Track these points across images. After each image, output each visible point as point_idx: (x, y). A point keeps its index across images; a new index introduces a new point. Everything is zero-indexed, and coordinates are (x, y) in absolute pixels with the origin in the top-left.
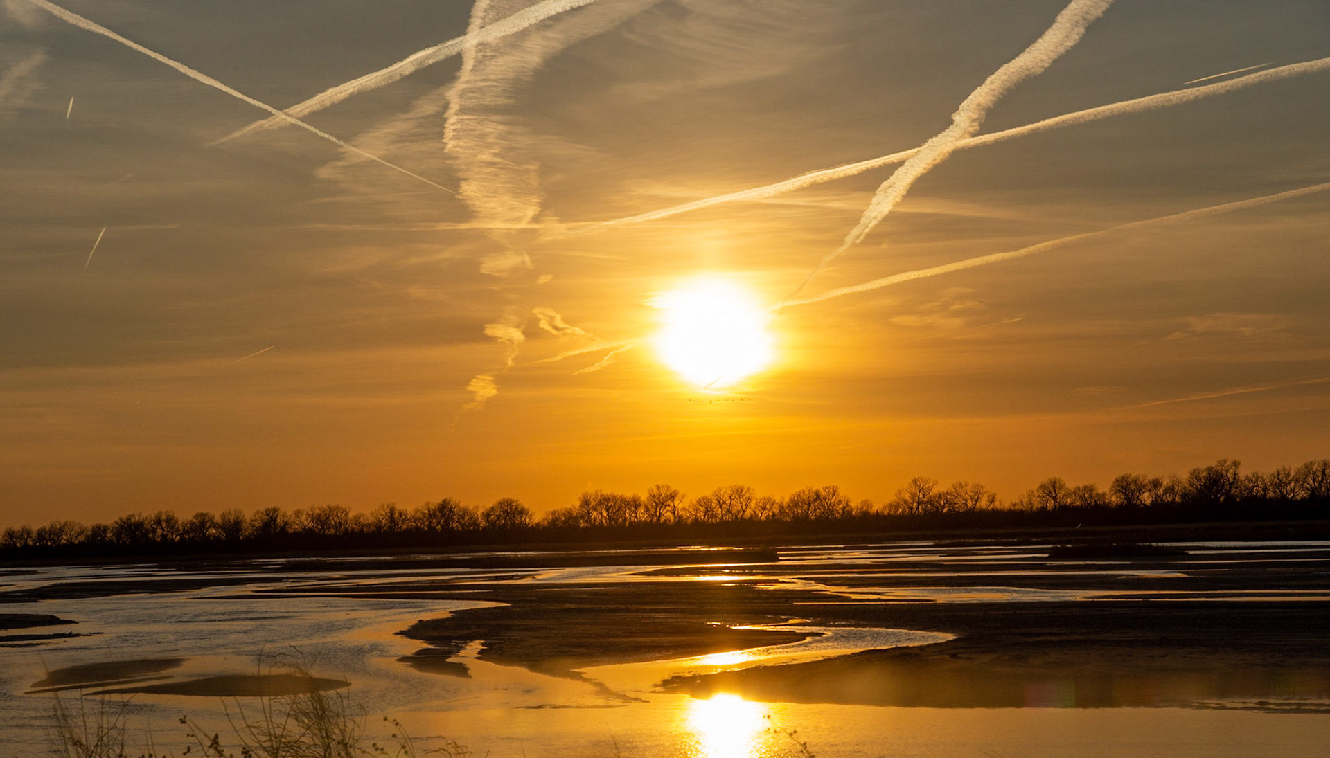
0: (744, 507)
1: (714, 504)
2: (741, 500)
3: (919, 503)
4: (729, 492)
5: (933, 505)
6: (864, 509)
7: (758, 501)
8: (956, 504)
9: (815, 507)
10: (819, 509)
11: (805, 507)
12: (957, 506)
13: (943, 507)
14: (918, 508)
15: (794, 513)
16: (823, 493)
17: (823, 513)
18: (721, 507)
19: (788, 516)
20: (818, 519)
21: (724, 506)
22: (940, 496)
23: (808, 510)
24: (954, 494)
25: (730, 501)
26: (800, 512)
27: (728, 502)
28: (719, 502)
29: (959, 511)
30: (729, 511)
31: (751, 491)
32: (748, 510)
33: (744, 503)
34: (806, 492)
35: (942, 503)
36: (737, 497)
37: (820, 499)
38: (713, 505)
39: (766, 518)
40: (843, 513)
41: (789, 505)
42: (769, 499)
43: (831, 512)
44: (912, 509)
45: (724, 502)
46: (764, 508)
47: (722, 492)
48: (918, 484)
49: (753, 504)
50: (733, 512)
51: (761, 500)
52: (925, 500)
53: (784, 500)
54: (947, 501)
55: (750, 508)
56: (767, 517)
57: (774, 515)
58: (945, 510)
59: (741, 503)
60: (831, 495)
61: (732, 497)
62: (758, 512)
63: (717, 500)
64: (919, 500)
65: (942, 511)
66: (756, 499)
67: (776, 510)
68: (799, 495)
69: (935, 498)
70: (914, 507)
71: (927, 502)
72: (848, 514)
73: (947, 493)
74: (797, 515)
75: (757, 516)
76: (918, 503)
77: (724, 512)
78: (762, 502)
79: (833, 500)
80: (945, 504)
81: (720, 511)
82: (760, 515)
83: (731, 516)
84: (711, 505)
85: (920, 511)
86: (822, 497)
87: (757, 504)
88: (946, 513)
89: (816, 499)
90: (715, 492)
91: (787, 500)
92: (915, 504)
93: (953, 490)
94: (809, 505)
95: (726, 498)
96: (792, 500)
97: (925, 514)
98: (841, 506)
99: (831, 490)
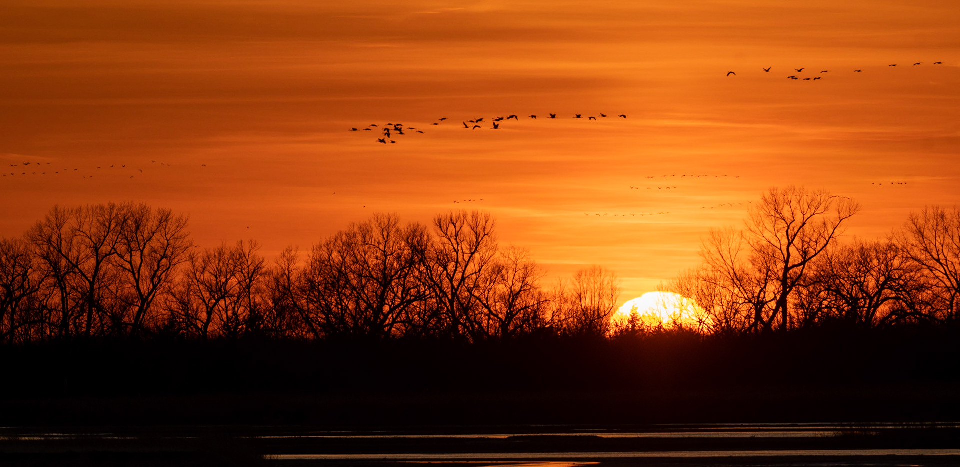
0: (145, 287)
1: (36, 272)
2: (137, 260)
3: (787, 284)
4: (92, 227)
5: (838, 292)
6: (587, 302)
7: (199, 263)
8: (921, 288)
9: (406, 291)
10: (420, 297)
11: (371, 289)
12: (925, 296)
13: (876, 300)
14: (782, 303)
15: (327, 310)
16: (437, 241)
17: (436, 314)
18: (61, 283)
19: (307, 320)
20: (415, 332)
21: (73, 280)
22: (864, 258)
23: (382, 300)
24: (916, 252)
25: (93, 261)
26: (352, 306)
27: (88, 265)
28: (56, 266)
29: (931, 315)
30: (90, 300)
31: (172, 226)
32: (160, 298)
33: (145, 272)
34: (376, 235)
35: (871, 283)
36: (122, 248)
37: (423, 261)
38: (34, 276)
39: (226, 327)
40: (510, 316)
41: (311, 282)
42: (239, 258)
43: (466, 309)
44: (760, 305)
45: (74, 266)
46: (220, 292)
47: (66, 229)
48: (787, 213)
49: (179, 276)
50: (108, 302)
51: (207, 261)
52: (811, 272)
53: (291, 260)
54: (889, 278)
55: (169, 292)
56: (231, 325)
57: (255, 315)
58: (884, 309)
59: (135, 272)
60: (465, 247)
61: (105, 249)
62: (196, 303)
63: (46, 257)
64: (787, 270)
65: (871, 314)
66: (192, 258)
67: (263, 299)
68: (349, 245)
69: (845, 265)
70: (770, 296)
71: (817, 281)
72: (525, 320)
73: (890, 247)
74: (341, 319)
75: (191, 318)
76: (784, 281)
77: (71, 304)
78: (212, 267)
79: (472, 268)
80: (881, 287)
81: (56, 299)
82: (204, 316)
83: (95, 316)
84: (25, 275)
85: (791, 310)
86: (431, 254)
87: (192, 275)
88: (884, 320)
89: (411, 263)
90: (40, 228)
91: (303, 262)
92: (772, 289)
93: (913, 240)
94: (385, 283)
95: (81, 251)
96: (322, 265)
97: (807, 322)
98: (502, 289)
99: (466, 229)
